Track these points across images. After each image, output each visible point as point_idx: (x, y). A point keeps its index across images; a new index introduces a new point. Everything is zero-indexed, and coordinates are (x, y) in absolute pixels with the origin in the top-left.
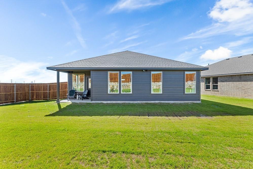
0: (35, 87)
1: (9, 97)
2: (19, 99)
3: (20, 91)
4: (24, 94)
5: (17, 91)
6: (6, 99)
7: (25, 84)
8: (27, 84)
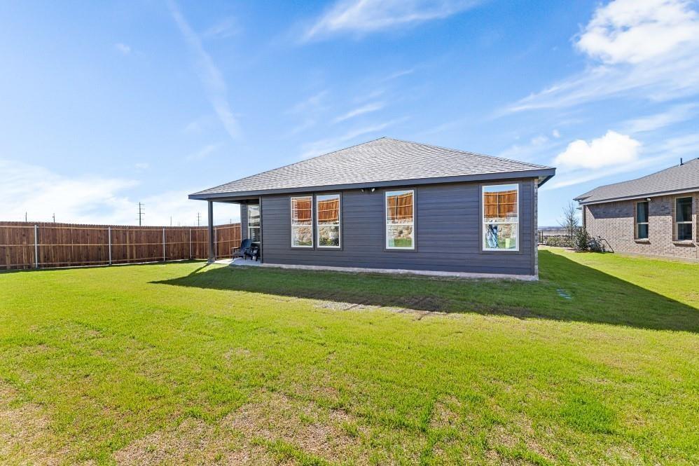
0: (197, 233)
1: (155, 251)
2: (171, 255)
3: (173, 241)
4: (180, 247)
5: (167, 241)
6: (151, 254)
7: (181, 228)
8: (185, 227)
